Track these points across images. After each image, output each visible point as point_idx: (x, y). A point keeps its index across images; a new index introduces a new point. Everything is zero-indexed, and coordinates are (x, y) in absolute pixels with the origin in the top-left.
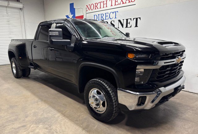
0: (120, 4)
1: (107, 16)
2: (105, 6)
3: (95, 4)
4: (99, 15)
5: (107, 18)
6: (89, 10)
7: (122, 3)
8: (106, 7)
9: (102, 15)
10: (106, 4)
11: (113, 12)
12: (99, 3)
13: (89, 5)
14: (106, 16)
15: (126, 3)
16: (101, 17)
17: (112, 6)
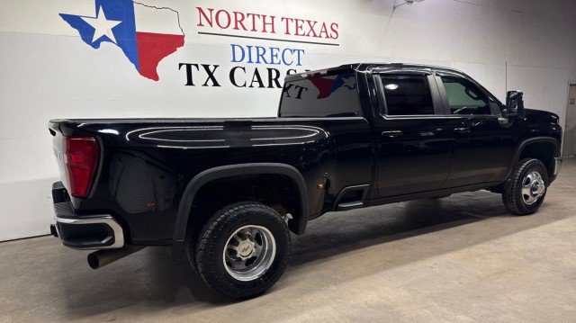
0: (308, 35)
1: (276, 56)
2: (269, 28)
3: (236, 13)
4: (249, 47)
5: (276, 61)
6: (211, 24)
7: (312, 34)
8: (273, 32)
9: (261, 52)
10: (273, 24)
11: (293, 48)
12: (248, 15)
13: (211, 10)
14: (272, 56)
15: (320, 36)
16: (258, 55)
17: (287, 33)
